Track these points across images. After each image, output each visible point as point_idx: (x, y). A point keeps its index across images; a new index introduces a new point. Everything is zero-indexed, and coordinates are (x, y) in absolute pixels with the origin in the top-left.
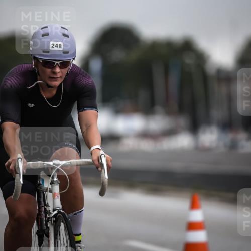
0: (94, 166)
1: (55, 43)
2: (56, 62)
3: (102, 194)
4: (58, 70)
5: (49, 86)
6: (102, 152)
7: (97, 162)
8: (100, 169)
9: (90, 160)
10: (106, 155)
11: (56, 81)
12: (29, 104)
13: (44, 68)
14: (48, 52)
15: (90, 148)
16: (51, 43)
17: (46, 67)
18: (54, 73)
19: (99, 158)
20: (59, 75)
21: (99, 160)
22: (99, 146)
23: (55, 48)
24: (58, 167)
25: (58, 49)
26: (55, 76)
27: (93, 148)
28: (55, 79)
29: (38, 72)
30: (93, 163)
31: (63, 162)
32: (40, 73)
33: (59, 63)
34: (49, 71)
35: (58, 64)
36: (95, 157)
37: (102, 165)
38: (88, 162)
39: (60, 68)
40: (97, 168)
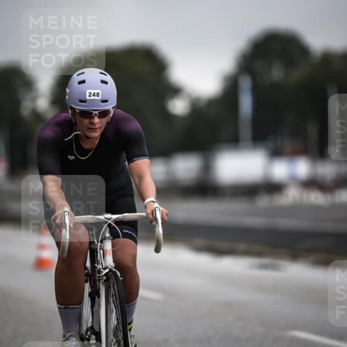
0: (148, 221)
1: (92, 92)
2: (94, 112)
3: (157, 250)
4: (96, 120)
5: (88, 138)
6: (156, 205)
7: (151, 216)
8: (154, 223)
9: (144, 214)
10: (161, 208)
11: (95, 132)
12: (69, 157)
13: (82, 119)
14: (85, 102)
15: (144, 200)
16: (88, 91)
17: (84, 118)
18: (93, 124)
19: (153, 212)
20: (98, 126)
21: (153, 214)
22: (153, 199)
23: (93, 98)
24: (110, 222)
25: (96, 98)
26: (94, 127)
27: (146, 202)
28: (94, 130)
29: (75, 122)
30: (147, 217)
31: (115, 217)
32: (78, 123)
33: (97, 112)
34: (86, 121)
35: (96, 114)
36: (149, 211)
37: (156, 219)
38: (142, 216)
39: (99, 117)
40: (152, 222)
